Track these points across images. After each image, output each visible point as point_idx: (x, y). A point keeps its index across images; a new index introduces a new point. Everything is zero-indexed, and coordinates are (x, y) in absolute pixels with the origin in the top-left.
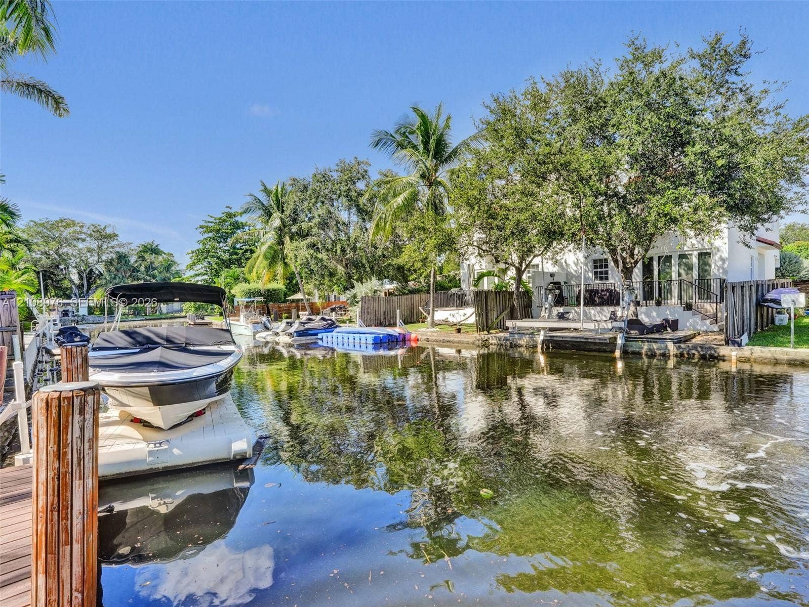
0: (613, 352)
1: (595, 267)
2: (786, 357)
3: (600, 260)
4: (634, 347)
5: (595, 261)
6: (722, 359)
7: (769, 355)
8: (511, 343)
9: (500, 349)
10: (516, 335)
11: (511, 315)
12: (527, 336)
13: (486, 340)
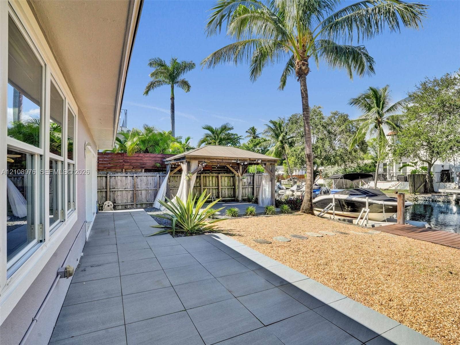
8: (432, 200)
9: (425, 202)
10: (436, 196)
11: (425, 186)
12: (444, 197)
13: (416, 198)
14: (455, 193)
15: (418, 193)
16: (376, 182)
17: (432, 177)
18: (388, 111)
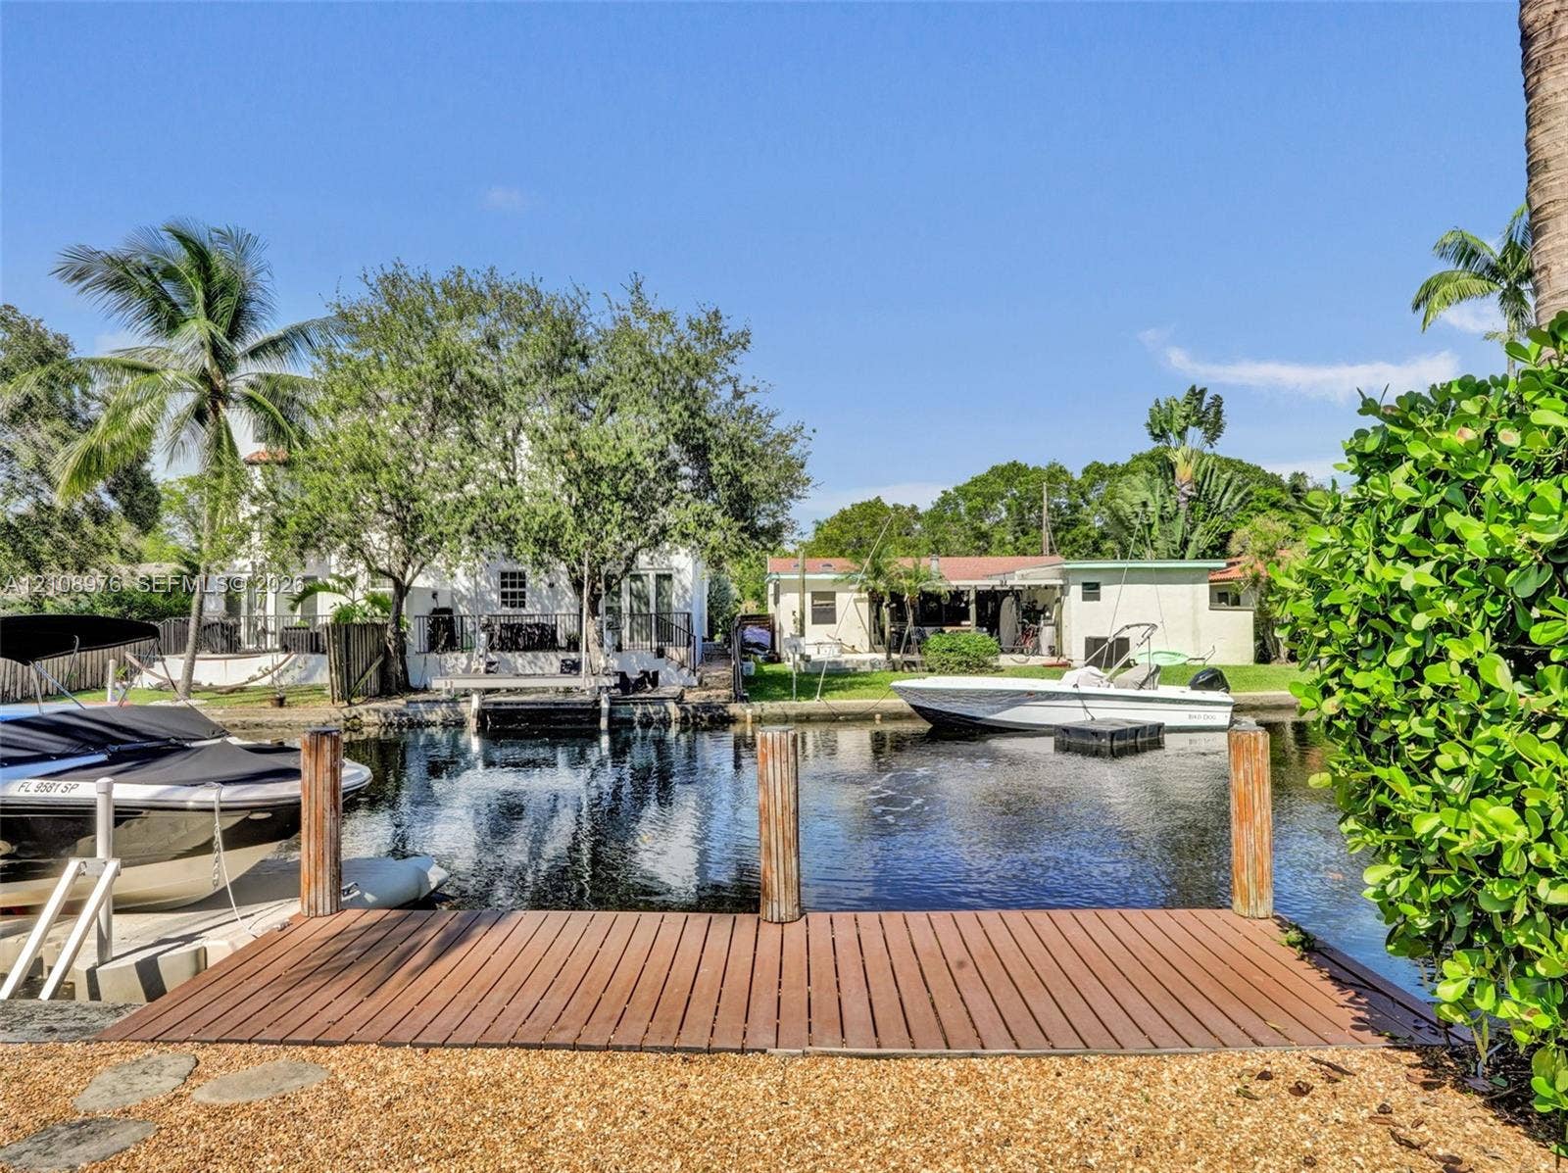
0: (598, 722)
1: (504, 585)
2: (793, 712)
3: (513, 575)
4: (623, 713)
5: (504, 575)
6: (731, 720)
7: (779, 711)
8: (410, 720)
9: (385, 733)
10: (421, 705)
11: (383, 670)
12: (444, 705)
13: (355, 717)
14: (477, 690)
15: (361, 699)
16: (193, 659)
17: (404, 634)
18: (254, 353)
